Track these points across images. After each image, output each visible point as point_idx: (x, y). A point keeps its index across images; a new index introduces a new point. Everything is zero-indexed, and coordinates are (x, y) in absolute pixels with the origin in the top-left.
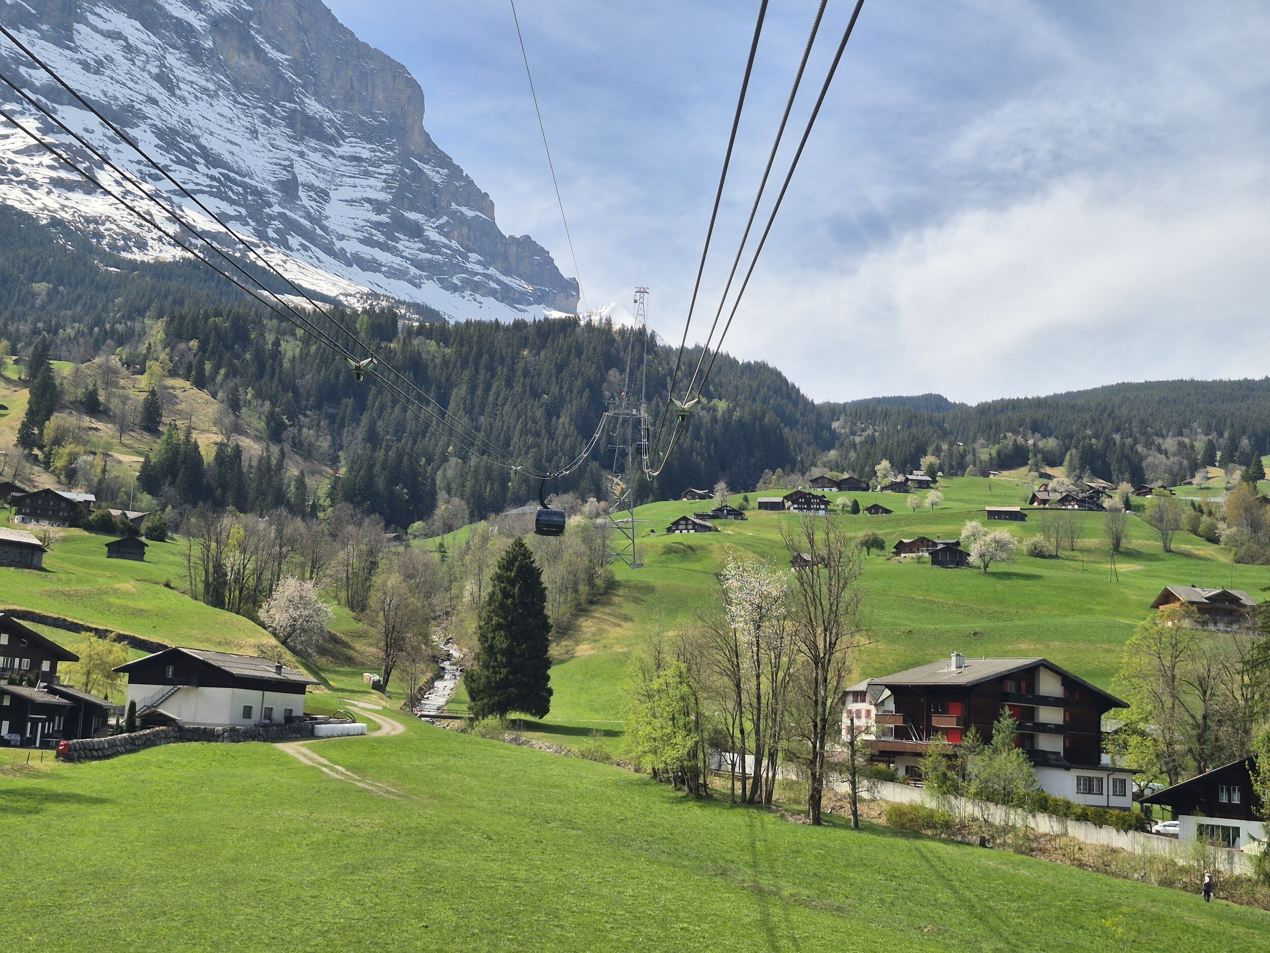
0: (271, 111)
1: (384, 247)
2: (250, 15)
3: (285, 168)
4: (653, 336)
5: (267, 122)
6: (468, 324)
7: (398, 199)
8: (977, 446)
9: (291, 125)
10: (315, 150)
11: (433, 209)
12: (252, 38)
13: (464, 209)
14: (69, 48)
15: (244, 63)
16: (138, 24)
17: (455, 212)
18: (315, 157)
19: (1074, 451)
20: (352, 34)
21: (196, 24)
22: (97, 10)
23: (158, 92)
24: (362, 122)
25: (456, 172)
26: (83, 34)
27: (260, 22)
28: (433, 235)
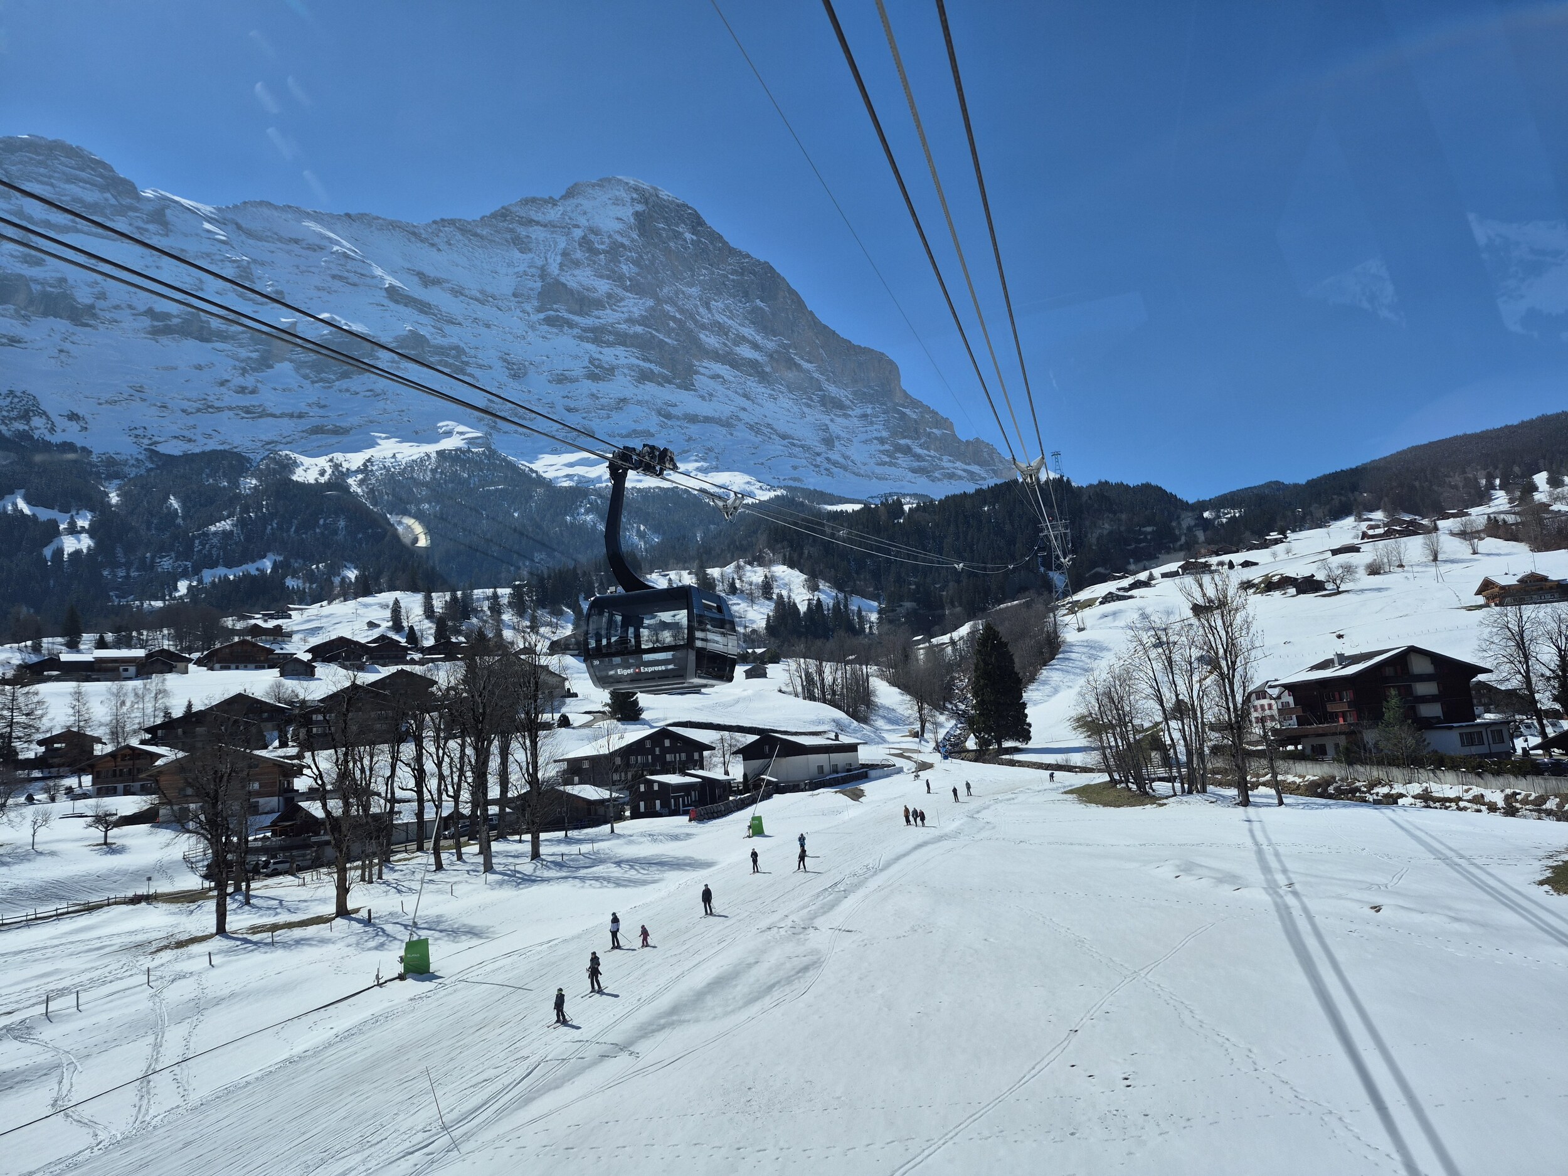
0: (811, 399)
1: (891, 464)
2: (790, 346)
3: (824, 430)
4: (1068, 481)
5: (809, 406)
6: (947, 498)
7: (894, 434)
8: (1312, 509)
9: (824, 405)
10: (839, 416)
11: (916, 434)
12: (793, 359)
13: (934, 430)
14: (692, 390)
15: (790, 375)
16: (728, 367)
17: (929, 434)
18: (839, 420)
19: (1386, 499)
20: (850, 342)
21: (759, 358)
22: (704, 364)
23: (746, 404)
24: (865, 393)
25: (927, 409)
26: (701, 381)
27: (796, 348)
28: (919, 451)
